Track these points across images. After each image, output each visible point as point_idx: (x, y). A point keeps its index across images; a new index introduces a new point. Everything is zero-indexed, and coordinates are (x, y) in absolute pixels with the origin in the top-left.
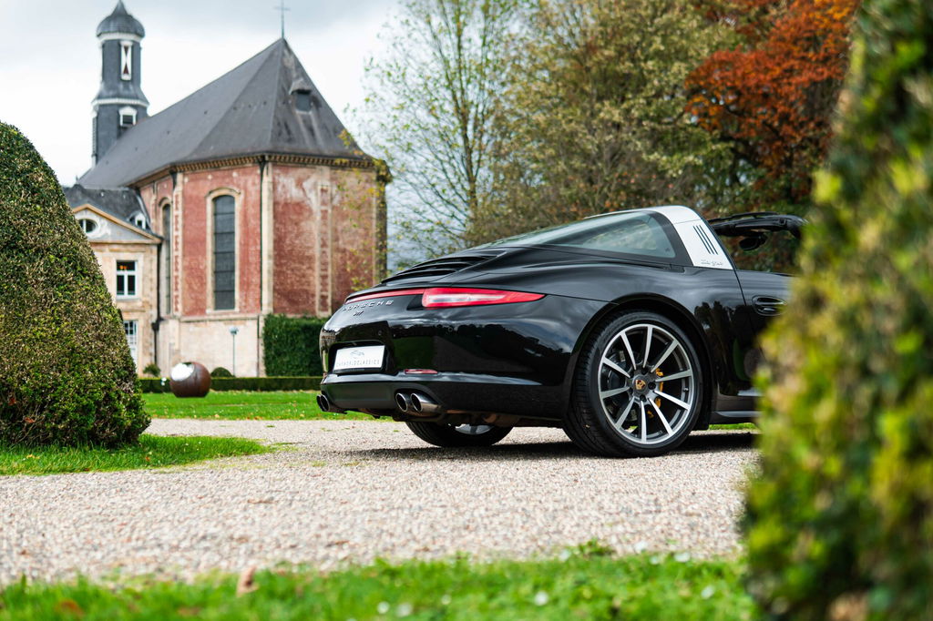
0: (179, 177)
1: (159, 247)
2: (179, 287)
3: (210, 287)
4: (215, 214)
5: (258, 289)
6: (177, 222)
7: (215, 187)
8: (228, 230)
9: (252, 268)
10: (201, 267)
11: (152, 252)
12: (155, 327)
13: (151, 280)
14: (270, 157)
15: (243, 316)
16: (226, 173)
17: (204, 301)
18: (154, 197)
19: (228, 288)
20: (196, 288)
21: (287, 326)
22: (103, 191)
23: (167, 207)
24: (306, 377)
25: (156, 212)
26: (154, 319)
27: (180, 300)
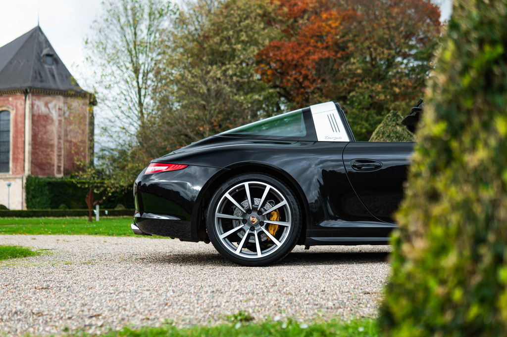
5: (23, 162)
8: (6, 129)
9: (20, 151)
14: (30, 90)
15: (14, 176)
16: (6, 98)
19: (6, 161)
21: (39, 182)
24: (49, 210)
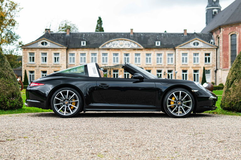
0: (222, 29)
1: (217, 49)
2: (222, 60)
3: (230, 60)
4: (231, 39)
6: (221, 42)
7: (231, 32)
8: (235, 44)
10: (227, 55)
11: (215, 50)
12: (216, 72)
13: (214, 58)
16: (234, 28)
17: (228, 64)
18: (216, 35)
20: (226, 60)
22: (202, 34)
23: (219, 38)
25: (216, 39)
26: (215, 69)
27: (222, 64)
